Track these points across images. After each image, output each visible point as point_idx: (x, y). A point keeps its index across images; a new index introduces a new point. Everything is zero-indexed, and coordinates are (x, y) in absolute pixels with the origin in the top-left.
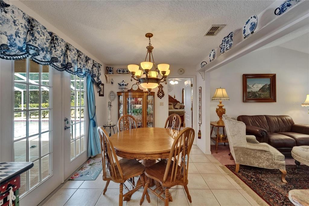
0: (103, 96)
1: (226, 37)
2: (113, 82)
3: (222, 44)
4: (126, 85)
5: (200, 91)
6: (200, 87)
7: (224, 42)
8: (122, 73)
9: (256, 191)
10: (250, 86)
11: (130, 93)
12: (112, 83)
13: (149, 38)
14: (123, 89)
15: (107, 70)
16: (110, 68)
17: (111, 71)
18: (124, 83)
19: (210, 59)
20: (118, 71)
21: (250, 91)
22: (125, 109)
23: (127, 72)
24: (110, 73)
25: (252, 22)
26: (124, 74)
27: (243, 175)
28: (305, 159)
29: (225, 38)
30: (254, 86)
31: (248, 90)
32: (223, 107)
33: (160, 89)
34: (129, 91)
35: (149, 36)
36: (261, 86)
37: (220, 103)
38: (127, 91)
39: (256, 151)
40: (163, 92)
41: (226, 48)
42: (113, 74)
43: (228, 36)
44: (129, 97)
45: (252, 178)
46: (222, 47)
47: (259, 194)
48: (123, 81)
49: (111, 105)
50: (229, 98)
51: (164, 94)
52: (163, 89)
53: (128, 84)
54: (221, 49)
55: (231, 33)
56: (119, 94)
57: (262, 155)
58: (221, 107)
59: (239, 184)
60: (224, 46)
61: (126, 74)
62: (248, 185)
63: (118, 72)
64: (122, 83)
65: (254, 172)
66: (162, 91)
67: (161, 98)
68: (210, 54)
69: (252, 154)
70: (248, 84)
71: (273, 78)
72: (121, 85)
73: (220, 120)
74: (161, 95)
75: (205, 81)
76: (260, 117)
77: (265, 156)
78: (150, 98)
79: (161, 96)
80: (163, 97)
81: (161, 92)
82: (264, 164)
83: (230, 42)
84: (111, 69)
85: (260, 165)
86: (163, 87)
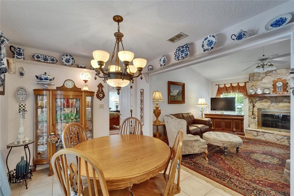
0: (4, 94)
1: (181, 47)
2: (23, 72)
3: (176, 52)
4: (51, 80)
5: (142, 93)
6: (142, 89)
7: (178, 50)
8: (44, 61)
9: (200, 173)
10: (172, 91)
11: (59, 92)
12: (22, 74)
13: (118, 23)
14: (45, 86)
15: (12, 52)
16: (18, 48)
17: (20, 54)
18: (49, 77)
19: (161, 64)
20: (35, 57)
21: (172, 95)
22: (51, 115)
23: (51, 62)
24: (19, 57)
25: (209, 40)
26: (47, 63)
27: (185, 163)
28: (213, 141)
29: (179, 47)
30: (174, 91)
31: (171, 94)
32: (159, 108)
33: (99, 89)
34: (58, 89)
35: (118, 19)
36: (177, 91)
37: (157, 105)
38: (56, 88)
39: (192, 141)
40: (103, 93)
41: (181, 56)
42: (24, 59)
43: (184, 46)
44: (58, 97)
45: (191, 163)
46: (177, 55)
47: (203, 175)
48: (45, 73)
49: (26, 109)
50: (163, 100)
51: (104, 95)
52: (103, 89)
53: (54, 78)
54: (175, 56)
55: (187, 44)
56: (37, 93)
57: (196, 143)
58: (157, 108)
59: (187, 171)
60: (179, 54)
61: (49, 63)
62: (193, 170)
63: (36, 59)
64: (45, 76)
65: (190, 158)
66: (102, 91)
67: (101, 100)
68: (161, 59)
69: (190, 144)
70: (171, 89)
71: (183, 86)
72: (42, 79)
73: (156, 120)
74: (101, 95)
75: (149, 84)
76: (179, 115)
77: (197, 144)
78: (89, 99)
79: (101, 97)
80: (103, 98)
81: (101, 93)
82: (197, 150)
83: (186, 52)
84: (20, 51)
85: (195, 152)
86: (103, 86)
